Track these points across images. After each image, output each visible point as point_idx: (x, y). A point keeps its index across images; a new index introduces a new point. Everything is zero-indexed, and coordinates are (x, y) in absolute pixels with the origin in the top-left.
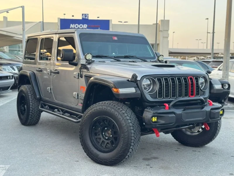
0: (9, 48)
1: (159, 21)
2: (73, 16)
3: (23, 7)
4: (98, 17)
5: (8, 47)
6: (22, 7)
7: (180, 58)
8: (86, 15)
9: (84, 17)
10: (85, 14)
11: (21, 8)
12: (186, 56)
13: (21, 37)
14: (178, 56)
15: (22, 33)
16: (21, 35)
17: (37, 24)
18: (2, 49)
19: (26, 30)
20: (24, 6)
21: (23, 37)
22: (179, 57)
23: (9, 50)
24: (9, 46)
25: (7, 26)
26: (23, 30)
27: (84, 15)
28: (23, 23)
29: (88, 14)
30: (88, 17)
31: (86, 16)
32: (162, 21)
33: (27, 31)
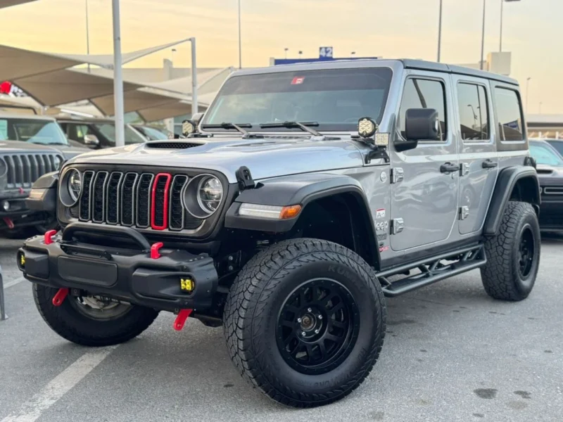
0: (175, 121)
1: (488, 56)
2: (300, 53)
3: (192, 40)
4: (353, 53)
5: (172, 119)
6: (190, 40)
7: (542, 134)
8: (328, 50)
9: (324, 54)
10: (326, 48)
11: (190, 43)
12: (555, 131)
13: (190, 98)
14: (537, 131)
15: (191, 91)
16: (189, 95)
17: (222, 72)
18: (161, 124)
19: (198, 86)
20: (194, 38)
21: (193, 98)
22: (540, 133)
23: (175, 126)
24: (175, 117)
25: (171, 78)
26: (194, 85)
27: (323, 50)
28: (194, 70)
29: (332, 48)
30: (332, 53)
31: (327, 52)
32: (494, 54)
33: (201, 87)
